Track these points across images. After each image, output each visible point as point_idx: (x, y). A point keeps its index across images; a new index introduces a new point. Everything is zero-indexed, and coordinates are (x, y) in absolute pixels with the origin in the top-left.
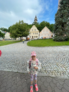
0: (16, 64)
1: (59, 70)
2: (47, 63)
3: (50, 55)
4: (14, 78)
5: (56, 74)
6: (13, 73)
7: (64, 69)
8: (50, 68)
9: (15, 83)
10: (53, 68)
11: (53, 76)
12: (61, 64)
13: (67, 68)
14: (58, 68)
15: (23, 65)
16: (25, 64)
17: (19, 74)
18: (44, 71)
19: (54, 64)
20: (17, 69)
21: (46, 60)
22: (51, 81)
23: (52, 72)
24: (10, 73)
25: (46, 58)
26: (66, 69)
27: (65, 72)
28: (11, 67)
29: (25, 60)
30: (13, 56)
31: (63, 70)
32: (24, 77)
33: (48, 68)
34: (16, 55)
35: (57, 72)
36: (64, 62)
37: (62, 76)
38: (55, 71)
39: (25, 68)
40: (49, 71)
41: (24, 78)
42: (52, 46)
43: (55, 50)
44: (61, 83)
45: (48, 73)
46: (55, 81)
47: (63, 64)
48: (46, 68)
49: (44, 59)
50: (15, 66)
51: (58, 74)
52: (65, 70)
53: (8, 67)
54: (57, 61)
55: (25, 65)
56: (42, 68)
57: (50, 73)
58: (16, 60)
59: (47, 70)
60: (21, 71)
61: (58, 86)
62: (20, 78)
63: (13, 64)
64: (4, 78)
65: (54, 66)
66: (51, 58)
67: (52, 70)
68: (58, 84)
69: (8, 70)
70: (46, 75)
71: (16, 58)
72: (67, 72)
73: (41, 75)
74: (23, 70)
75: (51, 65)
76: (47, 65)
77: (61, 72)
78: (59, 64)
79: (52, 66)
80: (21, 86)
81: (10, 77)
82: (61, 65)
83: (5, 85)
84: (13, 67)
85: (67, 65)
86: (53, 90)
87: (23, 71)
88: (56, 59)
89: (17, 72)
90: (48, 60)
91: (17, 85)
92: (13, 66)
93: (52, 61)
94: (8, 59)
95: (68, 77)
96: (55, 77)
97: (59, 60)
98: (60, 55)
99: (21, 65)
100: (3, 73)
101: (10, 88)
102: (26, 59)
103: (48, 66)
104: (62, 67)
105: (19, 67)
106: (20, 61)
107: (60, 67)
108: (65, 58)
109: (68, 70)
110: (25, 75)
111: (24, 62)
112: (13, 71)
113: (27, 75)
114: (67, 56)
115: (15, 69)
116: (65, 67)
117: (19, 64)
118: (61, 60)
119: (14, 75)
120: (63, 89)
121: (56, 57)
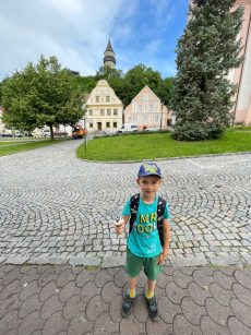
0: (26, 233)
1: (182, 239)
4: (11, 288)
6: (10, 267)
7: (197, 232)
9: (15, 306)
12: (188, 216)
13: (205, 231)
14: (180, 232)
15: (55, 233)
16: (61, 230)
17: (33, 271)
20: (30, 250)
26: (203, 234)
27: (199, 242)
28: (3, 245)
29: (62, 213)
30: (14, 201)
31: (192, 238)
32: (51, 277)
34: (27, 197)
35: (173, 245)
36: (199, 210)
37: (189, 258)
39: (63, 243)
41: (53, 284)
42: (167, 157)
43: (174, 171)
44: (180, 282)
46: (161, 278)
47: (197, 216)
50: (21, 239)
51: (176, 251)
52: (200, 238)
54: (177, 210)
55: (62, 233)
58: (26, 217)
60: (44, 258)
61: (170, 294)
62: (34, 283)
63: (14, 231)
68: (173, 284)
71: (26, 208)
72: (205, 244)
73: (115, 265)
74: (53, 250)
77: (186, 245)
78: (183, 219)
80: (36, 315)
82: (189, 222)
84: (11, 245)
85: (208, 218)
87: (54, 256)
88: (174, 204)
89: (26, 264)
91: (22, 314)
92: (14, 239)
95: (207, 258)
97: (186, 204)
98: (189, 188)
99: (48, 234)
102: (68, 210)
104: (192, 227)
105: (37, 243)
106: (45, 219)
107: (185, 228)
108: (204, 196)
109: (209, 237)
110: (57, 269)
111: (57, 221)
112: (8, 262)
113: (64, 268)
114: (211, 188)
115: (21, 251)
116: (202, 226)
117: (39, 230)
118: (192, 204)
119: (12, 276)
120: (185, 302)
121: (175, 194)
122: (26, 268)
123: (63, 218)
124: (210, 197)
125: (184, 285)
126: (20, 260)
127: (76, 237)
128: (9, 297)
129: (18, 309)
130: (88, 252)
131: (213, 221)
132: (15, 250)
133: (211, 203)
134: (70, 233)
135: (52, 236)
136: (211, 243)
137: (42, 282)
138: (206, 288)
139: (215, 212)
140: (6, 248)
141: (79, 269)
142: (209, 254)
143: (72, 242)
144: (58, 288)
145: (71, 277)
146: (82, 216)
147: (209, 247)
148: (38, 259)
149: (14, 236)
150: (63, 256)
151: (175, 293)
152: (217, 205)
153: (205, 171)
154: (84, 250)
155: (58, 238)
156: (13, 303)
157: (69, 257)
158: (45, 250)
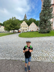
0: (9, 53)
1: (44, 55)
2: (34, 50)
3: (37, 44)
4: (7, 65)
5: (41, 58)
6: (7, 60)
7: (47, 54)
8: (37, 54)
11: (40, 60)
12: (45, 50)
13: (49, 54)
14: (43, 54)
16: (17, 52)
17: (12, 62)
18: (32, 57)
19: (40, 51)
20: (10, 57)
22: (38, 65)
23: (39, 58)
24: (3, 60)
26: (49, 55)
28: (5, 55)
29: (17, 49)
30: (6, 46)
31: (46, 56)
32: (16, 63)
33: (35, 54)
34: (9, 45)
35: (42, 57)
36: (47, 49)
37: (46, 60)
38: (41, 56)
39: (17, 55)
40: (37, 57)
42: (38, 37)
43: (40, 40)
45: (35, 58)
46: (41, 65)
47: (47, 50)
48: (34, 54)
50: (8, 54)
51: (43, 58)
52: (48, 55)
53: (2, 56)
54: (42, 49)
55: (17, 53)
57: (37, 58)
58: (9, 49)
59: (35, 56)
60: (14, 59)
61: (43, 69)
62: (12, 64)
63: (7, 52)
66: (37, 47)
67: (39, 55)
68: (44, 66)
69: (2, 58)
70: (34, 60)
71: (9, 47)
72: (50, 57)
75: (37, 51)
76: (34, 52)
77: (45, 57)
78: (44, 51)
79: (38, 53)
81: (4, 64)
82: (45, 52)
84: (6, 55)
85: (49, 51)
87: (16, 58)
88: (41, 47)
89: (10, 60)
90: (35, 48)
93: (38, 49)
94: (2, 49)
96: (41, 62)
97: (44, 47)
98: (44, 44)
99: (14, 53)
102: (18, 48)
103: (35, 53)
105: (12, 55)
106: (13, 50)
107: (44, 53)
108: (47, 46)
109: (50, 55)
110: (17, 61)
111: (16, 50)
112: (6, 59)
113: (18, 61)
114: (49, 44)
115: (9, 57)
116: (48, 53)
117: (12, 52)
118: (45, 47)
119: (7, 62)
120: (47, 71)
121: (41, 45)
123: (17, 50)
124: (49, 46)
125: (46, 67)
127: (20, 54)
128: (7, 67)
129: (9, 70)
130: (23, 58)
131: (51, 52)
132: (7, 57)
133: (49, 47)
134: (19, 53)
135: (15, 54)
136: (51, 57)
137: (14, 64)
138: (52, 67)
139: (51, 49)
140: (5, 56)
141: (22, 62)
142: (51, 59)
143: (19, 55)
144: (18, 66)
145: (20, 63)
146: (21, 49)
147: (51, 58)
148: (12, 59)
149: (7, 53)
150: (18, 58)
151: (44, 68)
152: (51, 48)
153: (47, 40)
154: (22, 57)
155: (16, 54)
156: (8, 69)
157: (19, 59)
158: (14, 57)
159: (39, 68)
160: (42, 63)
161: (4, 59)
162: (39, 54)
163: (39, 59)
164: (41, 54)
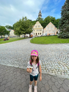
0: (18, 60)
1: (60, 69)
2: (48, 61)
3: (53, 53)
4: (15, 73)
5: (56, 72)
7: (66, 68)
8: (51, 66)
10: (54, 66)
11: (53, 74)
12: (63, 62)
14: (60, 67)
15: (25, 61)
16: (26, 61)
18: (44, 69)
19: (56, 62)
21: (48, 58)
22: (49, 79)
23: (52, 70)
25: (47, 56)
26: (68, 69)
27: (67, 71)
28: (13, 62)
29: (26, 57)
31: (64, 69)
32: (23, 72)
34: (18, 52)
35: (57, 70)
36: (67, 61)
38: (55, 69)
39: (26, 64)
40: (50, 69)
41: (24, 74)
42: (56, 43)
43: (58, 48)
44: (60, 82)
45: (48, 71)
47: (66, 63)
48: (46, 65)
49: (45, 57)
50: (17, 62)
54: (59, 60)
55: (26, 62)
56: (43, 65)
57: (50, 71)
58: (18, 56)
59: (48, 67)
60: (22, 67)
61: (56, 85)
62: (20, 73)
63: (16, 60)
64: (7, 72)
65: (56, 65)
66: (53, 56)
67: (53, 68)
68: (57, 82)
69: (10, 65)
70: (46, 73)
71: (18, 54)
75: (52, 63)
76: (48, 62)
77: (62, 71)
78: (61, 63)
79: (53, 64)
80: (20, 81)
81: (12, 72)
82: (63, 64)
83: (7, 78)
84: (15, 63)
86: (51, 88)
87: (24, 67)
88: (58, 58)
89: (18, 68)
90: (50, 58)
91: (17, 80)
92: (16, 62)
93: (54, 59)
94: (11, 55)
96: (54, 76)
97: (62, 58)
98: (64, 53)
100: (6, 67)
101: (10, 82)
102: (28, 56)
103: (49, 64)
104: (64, 66)
105: (20, 63)
106: (22, 57)
110: (25, 71)
111: (25, 59)
112: (15, 67)
116: (68, 66)
117: (21, 60)
118: (64, 58)
119: (15, 70)
120: (61, 89)
121: (58, 55)
122: (18, 69)
126: (17, 67)
128: (15, 75)
135: (24, 62)
148: (21, 67)
151: (58, 85)
156: (15, 77)
158: (22, 65)
159: (50, 83)
160: (55, 78)
161: (12, 66)
162: (53, 66)
163: (52, 72)
164: (56, 66)
